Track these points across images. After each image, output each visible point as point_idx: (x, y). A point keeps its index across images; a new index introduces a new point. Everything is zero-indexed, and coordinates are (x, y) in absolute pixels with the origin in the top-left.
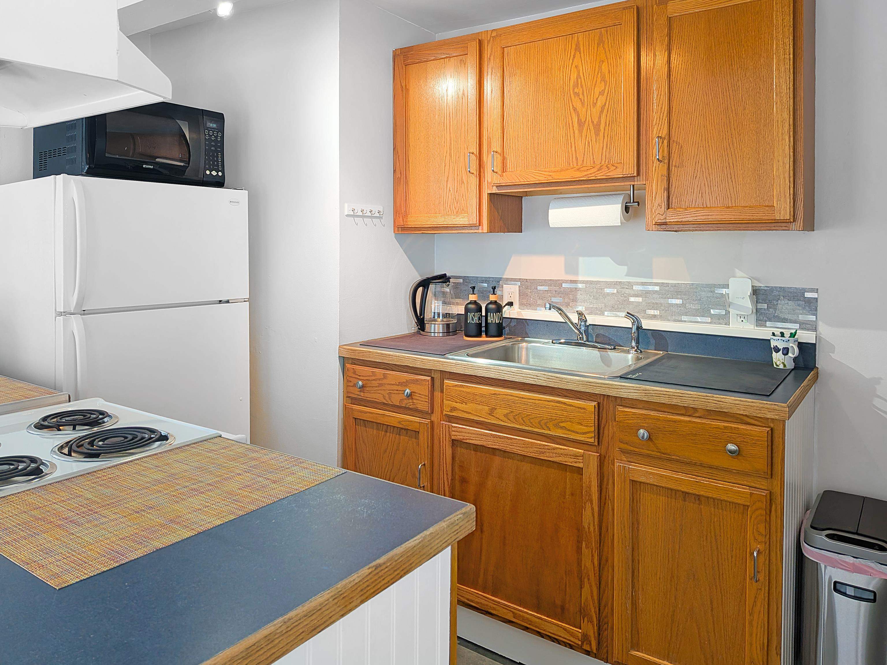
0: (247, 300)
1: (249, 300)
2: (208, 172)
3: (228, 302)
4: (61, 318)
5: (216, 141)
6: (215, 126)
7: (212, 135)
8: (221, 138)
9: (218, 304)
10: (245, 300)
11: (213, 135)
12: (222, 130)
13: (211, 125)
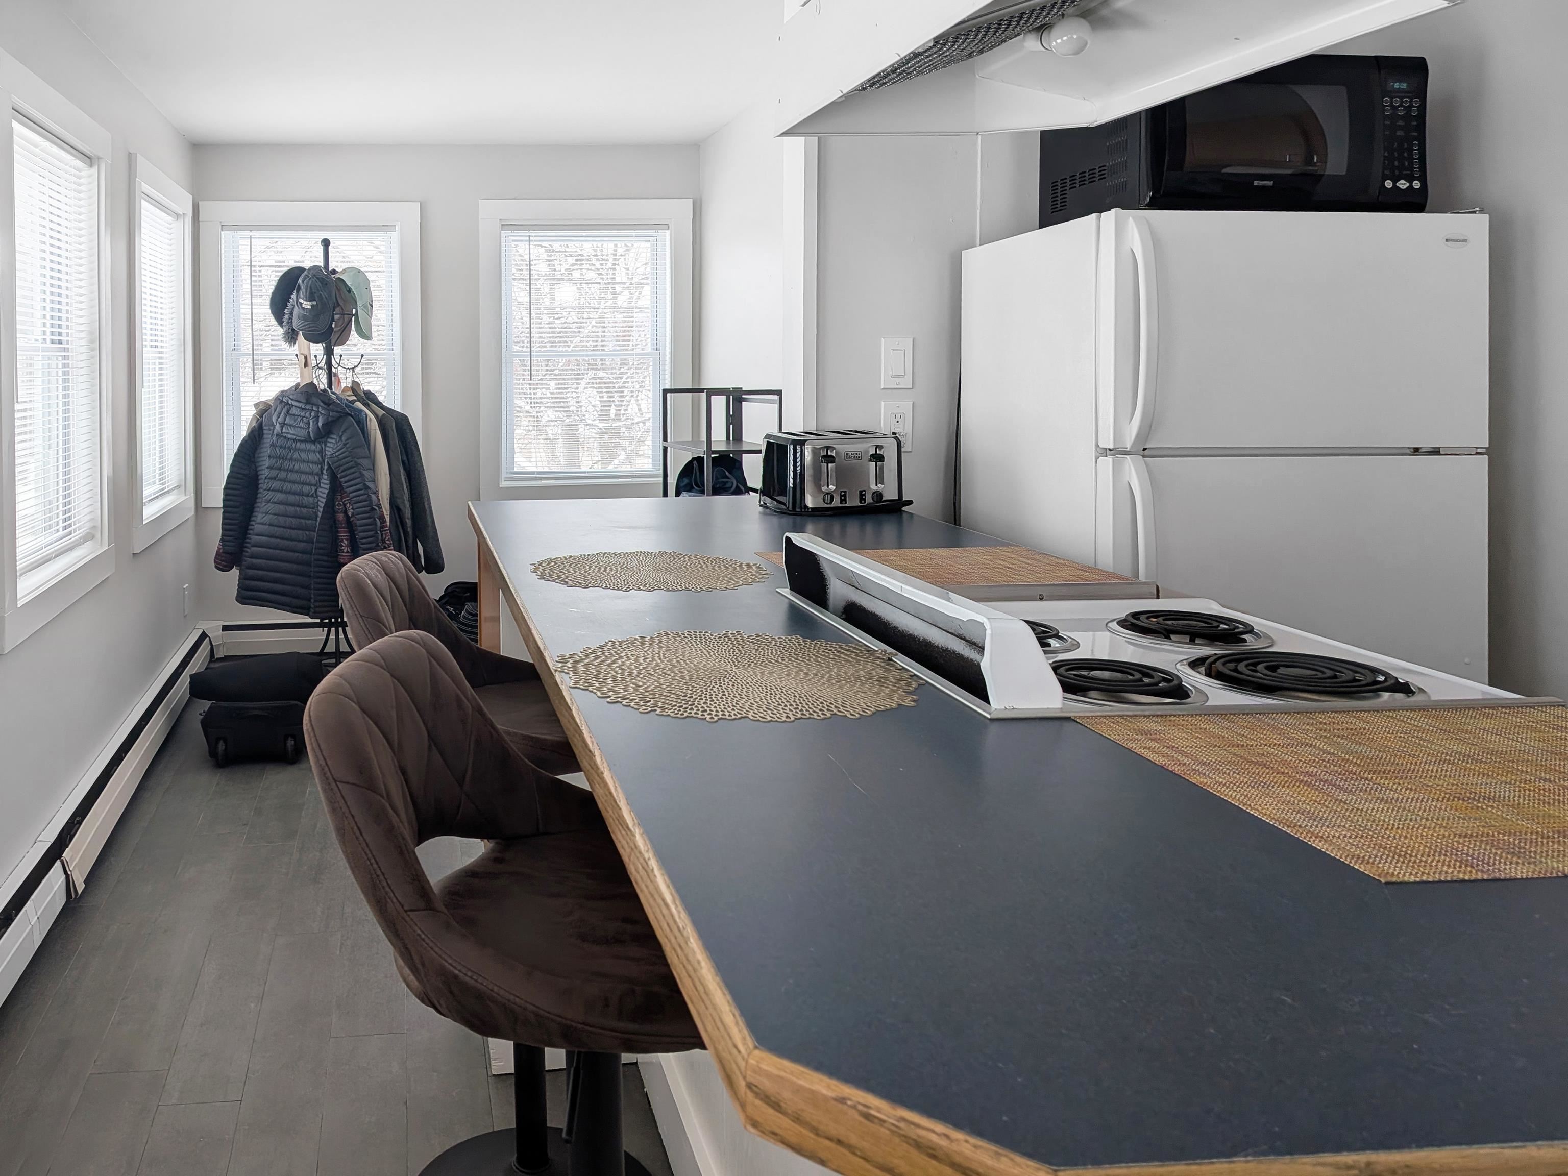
0: (1483, 450)
1: (1489, 451)
2: (1389, 184)
3: (1436, 452)
4: (1110, 459)
5: (1407, 117)
6: (1404, 86)
7: (1399, 106)
8: (1418, 110)
9: (1410, 455)
10: (1479, 450)
11: (1401, 105)
12: (1421, 91)
13: (1397, 85)
